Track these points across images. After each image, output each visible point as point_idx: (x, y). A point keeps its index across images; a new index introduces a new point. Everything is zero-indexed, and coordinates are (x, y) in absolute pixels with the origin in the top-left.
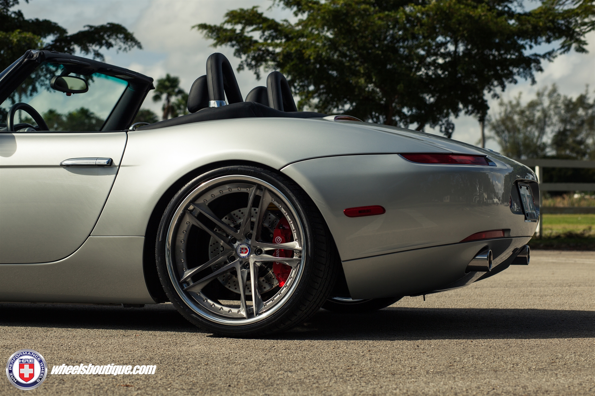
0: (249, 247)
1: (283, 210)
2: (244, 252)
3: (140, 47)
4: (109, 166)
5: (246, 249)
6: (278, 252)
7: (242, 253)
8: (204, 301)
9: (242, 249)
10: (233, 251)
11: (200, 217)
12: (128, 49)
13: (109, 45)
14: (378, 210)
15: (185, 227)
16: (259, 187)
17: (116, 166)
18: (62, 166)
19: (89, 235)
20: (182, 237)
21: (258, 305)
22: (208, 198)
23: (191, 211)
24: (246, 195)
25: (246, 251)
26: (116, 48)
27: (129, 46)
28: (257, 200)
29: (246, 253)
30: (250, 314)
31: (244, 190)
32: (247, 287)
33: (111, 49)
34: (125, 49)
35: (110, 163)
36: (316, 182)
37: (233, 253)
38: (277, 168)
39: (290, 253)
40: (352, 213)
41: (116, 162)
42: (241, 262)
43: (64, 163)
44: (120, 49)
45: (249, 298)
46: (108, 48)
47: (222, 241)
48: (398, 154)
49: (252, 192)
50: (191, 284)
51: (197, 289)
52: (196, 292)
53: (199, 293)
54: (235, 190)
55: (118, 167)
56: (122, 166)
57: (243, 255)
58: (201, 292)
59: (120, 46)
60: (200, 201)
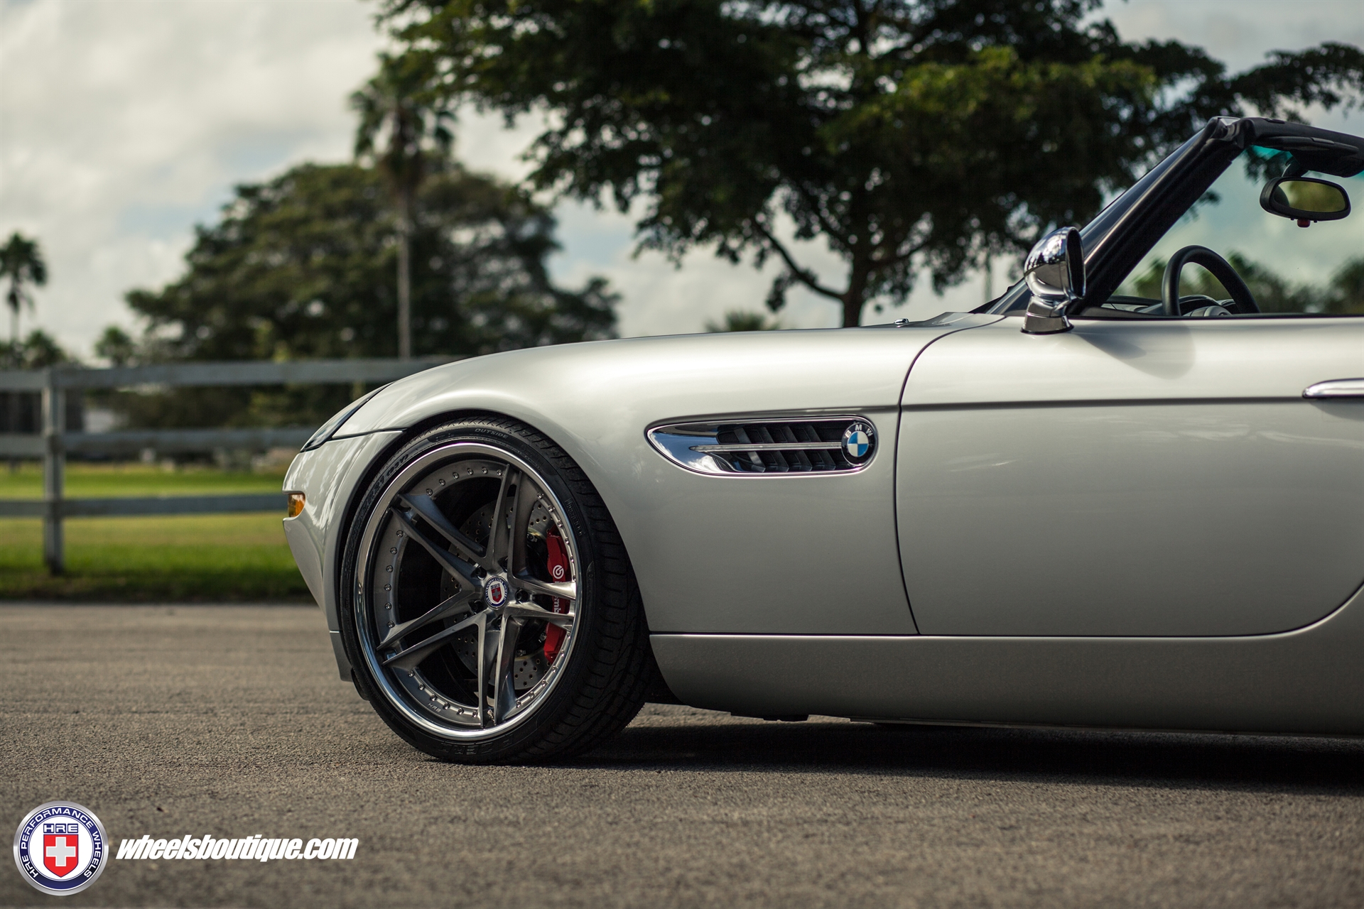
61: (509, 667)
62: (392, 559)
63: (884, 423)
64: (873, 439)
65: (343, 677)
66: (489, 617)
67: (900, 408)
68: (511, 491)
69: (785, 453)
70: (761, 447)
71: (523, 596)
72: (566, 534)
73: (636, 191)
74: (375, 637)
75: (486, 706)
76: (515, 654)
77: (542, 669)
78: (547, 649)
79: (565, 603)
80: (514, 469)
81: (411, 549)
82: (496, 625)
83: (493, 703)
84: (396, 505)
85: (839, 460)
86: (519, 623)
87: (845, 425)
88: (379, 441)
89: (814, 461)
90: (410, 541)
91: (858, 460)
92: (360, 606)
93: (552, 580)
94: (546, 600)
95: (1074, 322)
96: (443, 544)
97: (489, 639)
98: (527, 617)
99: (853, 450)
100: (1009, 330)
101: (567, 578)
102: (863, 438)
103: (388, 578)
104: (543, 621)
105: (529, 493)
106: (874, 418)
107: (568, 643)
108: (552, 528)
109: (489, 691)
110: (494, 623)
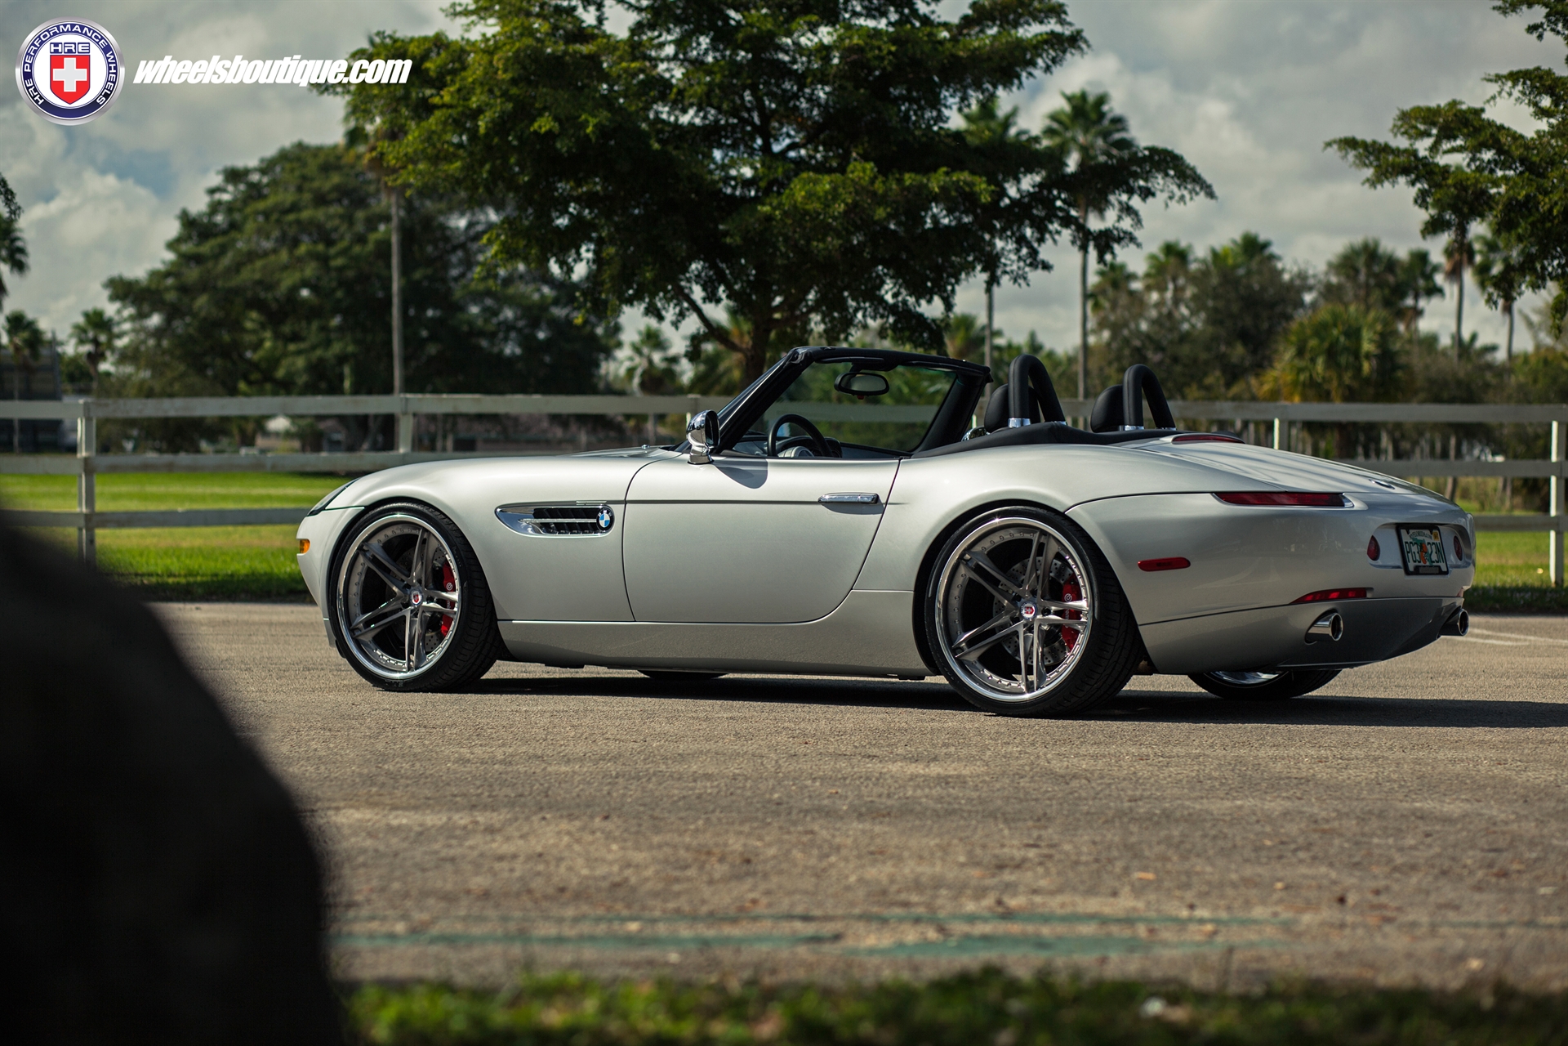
1: (1070, 561)
3: (1211, 194)
11: (978, 569)
12: (1187, 197)
13: (1147, 193)
14: (1181, 563)
15: (960, 580)
16: (1043, 533)
20: (956, 592)
21: (1041, 678)
22: (987, 544)
23: (967, 561)
24: (1030, 541)
26: (1161, 197)
27: (1190, 192)
28: (1041, 548)
30: (1030, 688)
31: (1027, 536)
32: (1029, 656)
33: (1150, 200)
34: (1182, 198)
35: (876, 499)
36: (1108, 529)
38: (1062, 510)
39: (1076, 614)
40: (1149, 566)
41: (883, 500)
42: (1025, 626)
44: (1171, 198)
45: (1029, 671)
46: (1144, 199)
48: (1211, 493)
49: (1035, 537)
50: (966, 650)
51: (973, 657)
54: (1017, 536)
59: (1172, 192)
60: (978, 548)
61: (423, 638)
62: (357, 579)
63: (617, 510)
64: (612, 518)
65: (331, 644)
66: (412, 611)
67: (625, 502)
68: (424, 541)
69: (568, 524)
70: (556, 520)
71: (430, 600)
72: (453, 565)
73: (579, 258)
74: (349, 622)
75: (409, 660)
76: (426, 631)
77: (441, 639)
78: (443, 629)
79: (453, 603)
80: (425, 530)
81: (369, 573)
82: (416, 616)
83: (413, 658)
84: (360, 548)
85: (595, 528)
86: (428, 614)
87: (598, 510)
88: (349, 514)
89: (583, 528)
90: (369, 568)
91: (603, 529)
92: (340, 606)
93: (446, 591)
94: (443, 602)
95: (714, 458)
96: (386, 570)
97: (412, 623)
98: (434, 612)
99: (602, 523)
100: (682, 461)
101: (454, 590)
102: (607, 517)
103: (355, 589)
104: (441, 613)
105: (433, 544)
106: (612, 506)
107: (453, 626)
108: (446, 563)
109: (411, 652)
110: (415, 614)
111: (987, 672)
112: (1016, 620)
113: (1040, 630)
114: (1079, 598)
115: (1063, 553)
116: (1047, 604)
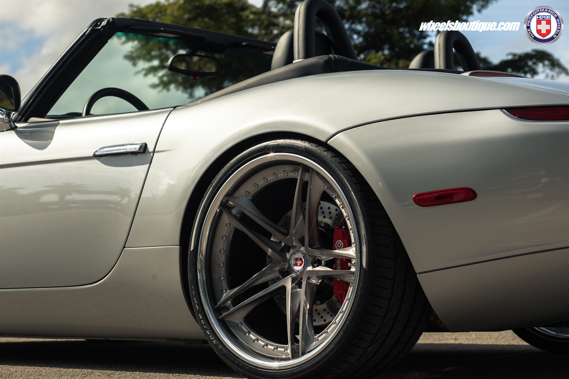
0: (304, 257)
2: (299, 265)
4: (142, 153)
5: (301, 260)
6: (338, 262)
7: (296, 265)
8: (245, 334)
9: (297, 259)
10: (285, 262)
17: (150, 153)
18: (96, 156)
19: (124, 247)
25: (300, 262)
29: (301, 265)
35: (144, 148)
37: (286, 265)
43: (97, 153)
47: (270, 250)
51: (238, 318)
52: (237, 322)
53: (242, 324)
55: (152, 154)
56: (158, 152)
57: (297, 268)
58: (244, 321)
111: (253, 336)
112: (285, 273)
113: (309, 284)
114: (348, 244)
115: (329, 192)
116: (317, 253)
